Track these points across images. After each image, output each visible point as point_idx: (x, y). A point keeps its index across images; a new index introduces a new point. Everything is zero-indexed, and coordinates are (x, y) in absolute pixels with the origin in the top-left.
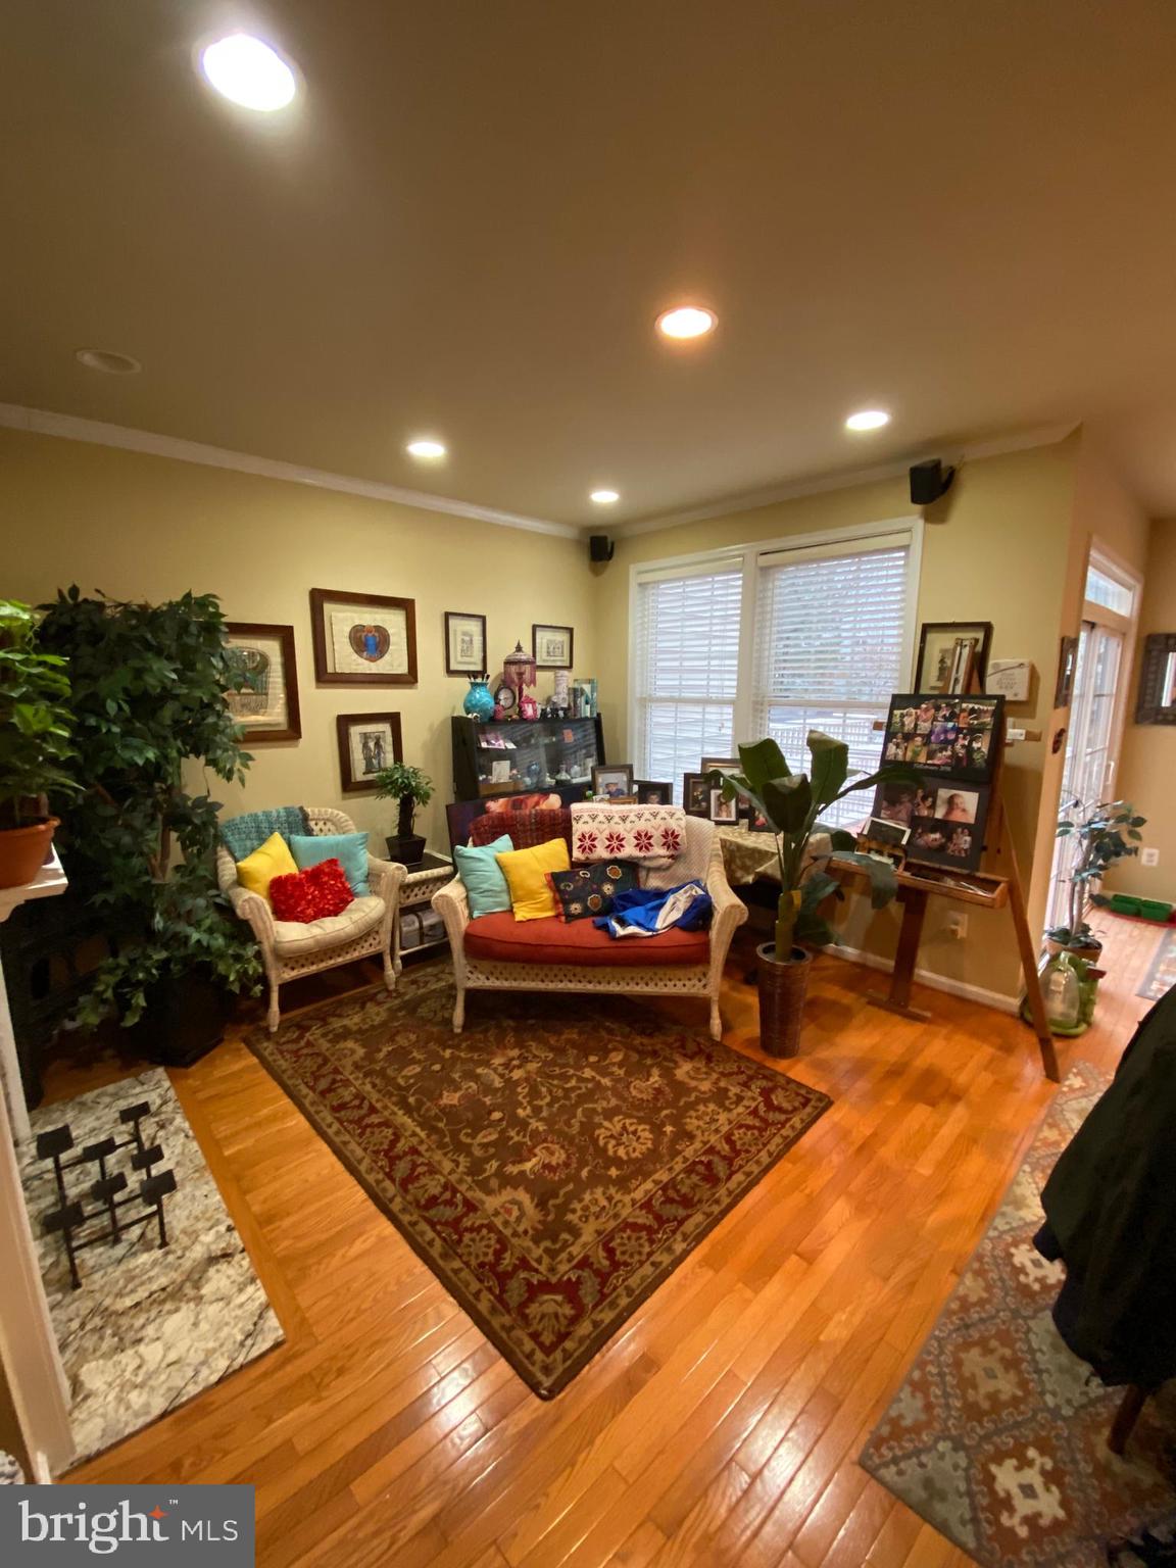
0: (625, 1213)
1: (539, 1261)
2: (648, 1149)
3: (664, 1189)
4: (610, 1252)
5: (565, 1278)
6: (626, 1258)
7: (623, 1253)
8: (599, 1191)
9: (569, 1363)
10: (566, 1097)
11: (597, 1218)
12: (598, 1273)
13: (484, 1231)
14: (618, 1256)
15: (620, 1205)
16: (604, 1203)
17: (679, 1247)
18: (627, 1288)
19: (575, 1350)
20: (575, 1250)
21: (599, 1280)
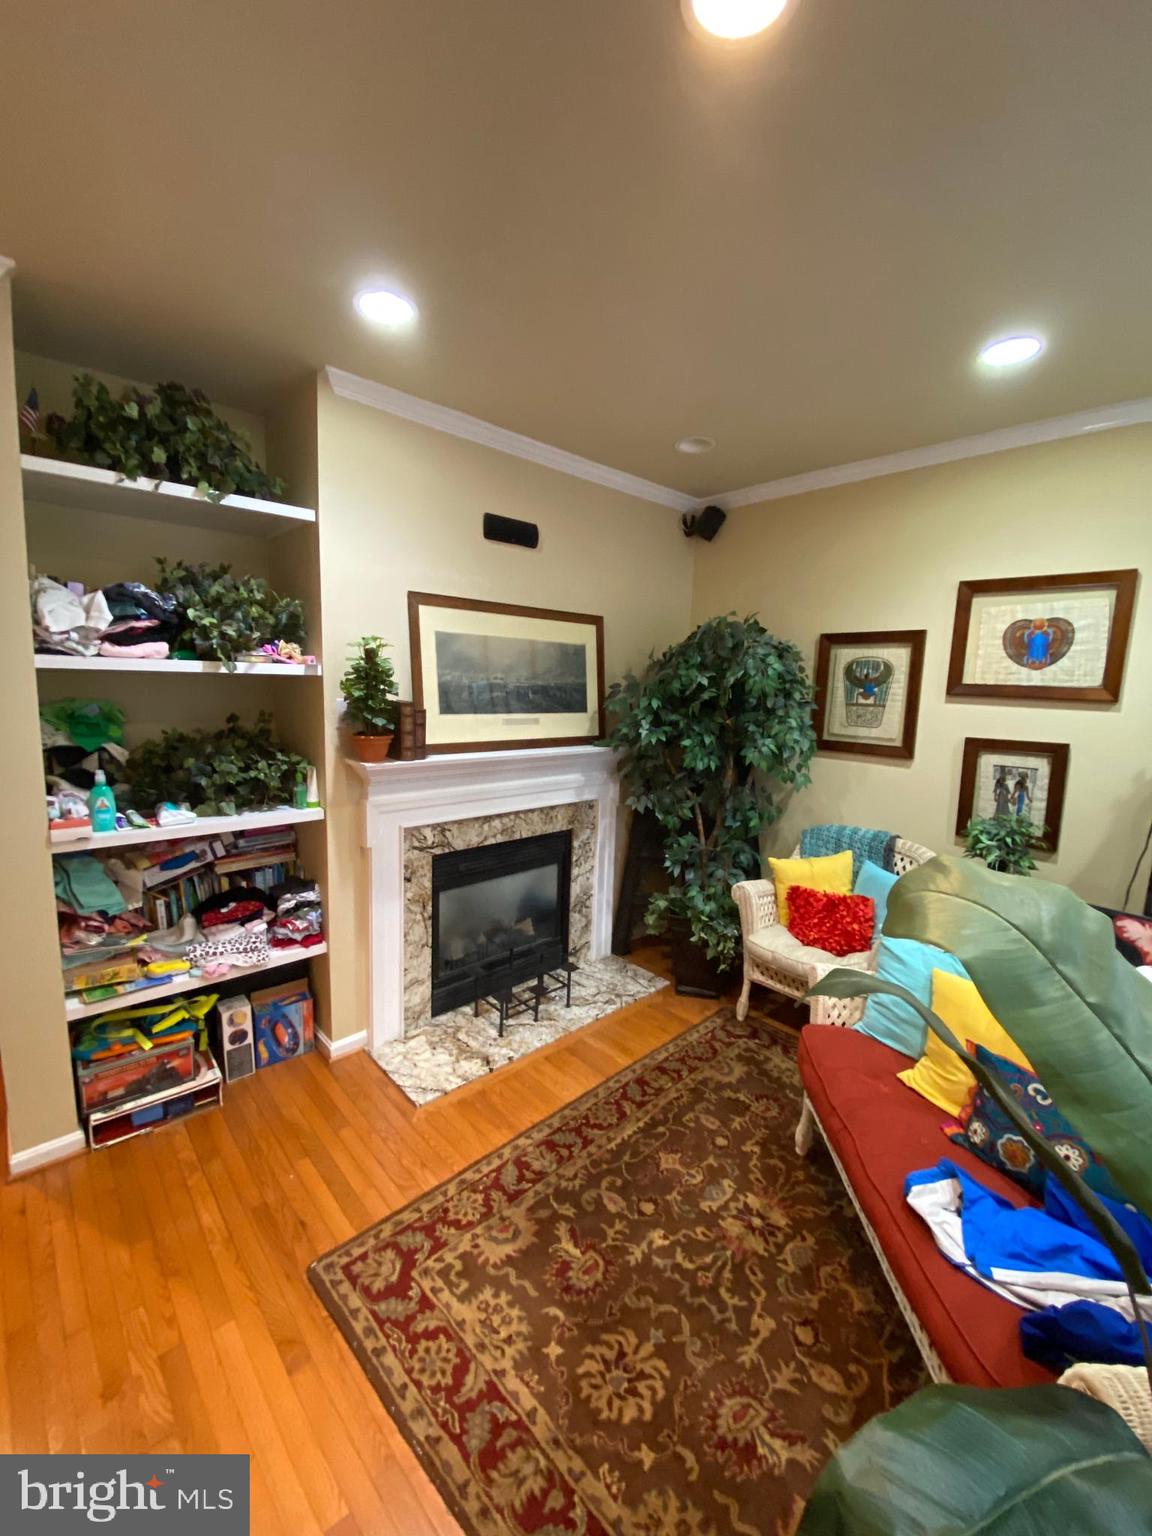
0: (486, 1360)
1: (440, 1260)
2: (599, 1411)
3: (518, 1425)
4: (431, 1335)
5: (413, 1284)
6: (421, 1352)
7: (427, 1350)
8: (524, 1328)
9: (328, 1285)
10: (696, 1291)
11: (482, 1322)
12: (411, 1318)
13: (484, 1210)
14: (423, 1344)
15: (498, 1354)
16: (503, 1334)
17: (420, 1429)
18: (384, 1349)
19: (338, 1292)
20: (446, 1296)
21: (402, 1319)
